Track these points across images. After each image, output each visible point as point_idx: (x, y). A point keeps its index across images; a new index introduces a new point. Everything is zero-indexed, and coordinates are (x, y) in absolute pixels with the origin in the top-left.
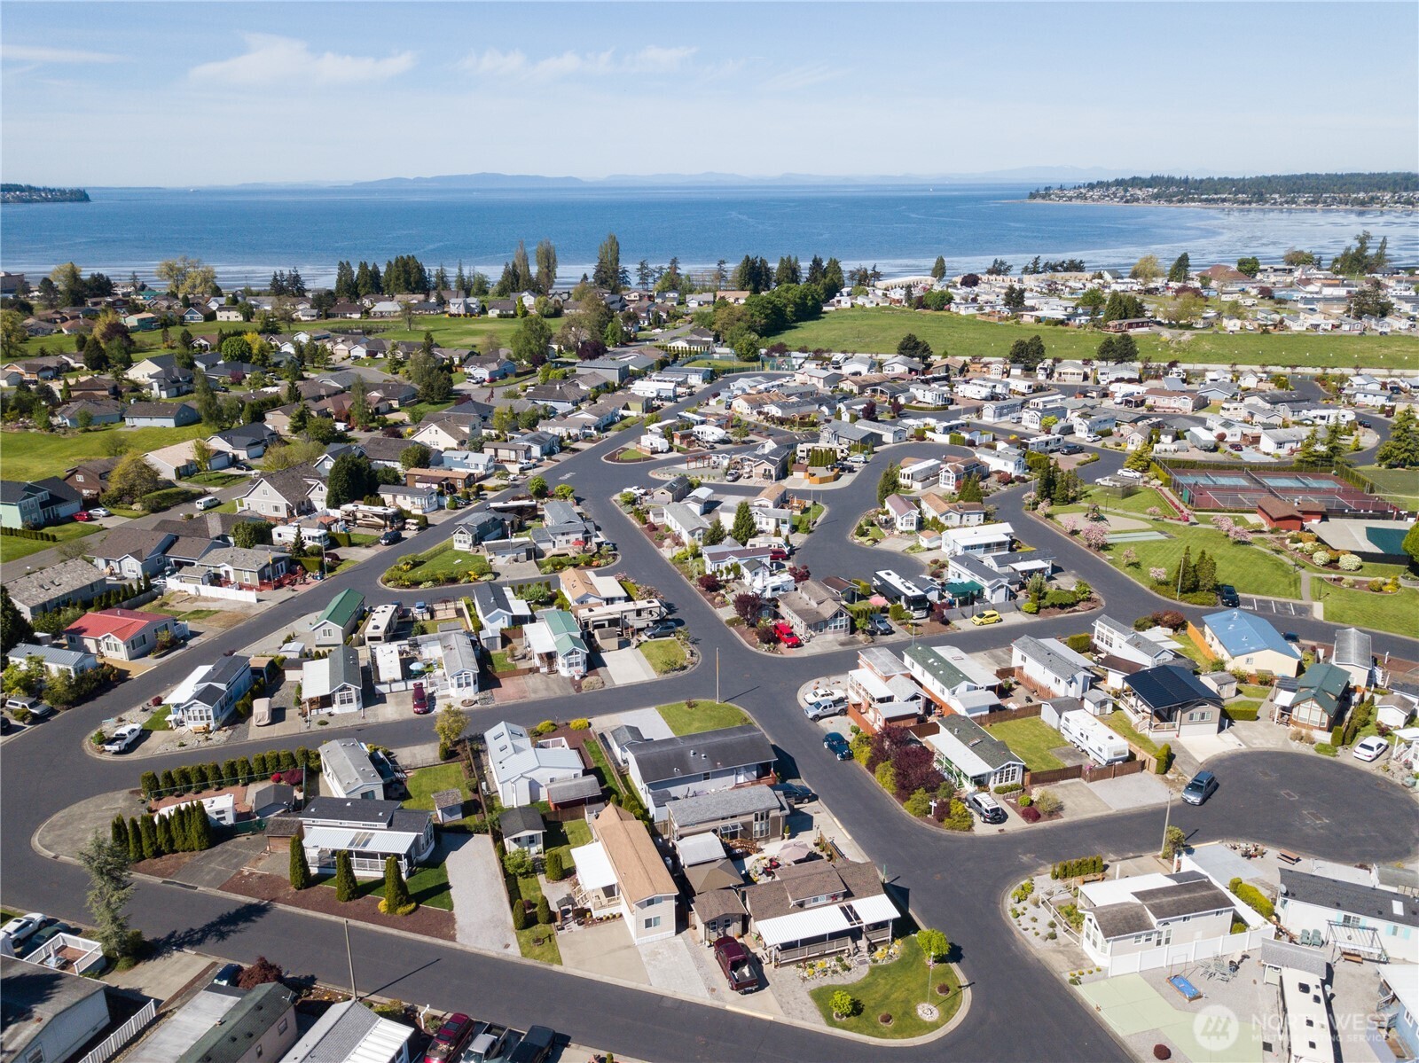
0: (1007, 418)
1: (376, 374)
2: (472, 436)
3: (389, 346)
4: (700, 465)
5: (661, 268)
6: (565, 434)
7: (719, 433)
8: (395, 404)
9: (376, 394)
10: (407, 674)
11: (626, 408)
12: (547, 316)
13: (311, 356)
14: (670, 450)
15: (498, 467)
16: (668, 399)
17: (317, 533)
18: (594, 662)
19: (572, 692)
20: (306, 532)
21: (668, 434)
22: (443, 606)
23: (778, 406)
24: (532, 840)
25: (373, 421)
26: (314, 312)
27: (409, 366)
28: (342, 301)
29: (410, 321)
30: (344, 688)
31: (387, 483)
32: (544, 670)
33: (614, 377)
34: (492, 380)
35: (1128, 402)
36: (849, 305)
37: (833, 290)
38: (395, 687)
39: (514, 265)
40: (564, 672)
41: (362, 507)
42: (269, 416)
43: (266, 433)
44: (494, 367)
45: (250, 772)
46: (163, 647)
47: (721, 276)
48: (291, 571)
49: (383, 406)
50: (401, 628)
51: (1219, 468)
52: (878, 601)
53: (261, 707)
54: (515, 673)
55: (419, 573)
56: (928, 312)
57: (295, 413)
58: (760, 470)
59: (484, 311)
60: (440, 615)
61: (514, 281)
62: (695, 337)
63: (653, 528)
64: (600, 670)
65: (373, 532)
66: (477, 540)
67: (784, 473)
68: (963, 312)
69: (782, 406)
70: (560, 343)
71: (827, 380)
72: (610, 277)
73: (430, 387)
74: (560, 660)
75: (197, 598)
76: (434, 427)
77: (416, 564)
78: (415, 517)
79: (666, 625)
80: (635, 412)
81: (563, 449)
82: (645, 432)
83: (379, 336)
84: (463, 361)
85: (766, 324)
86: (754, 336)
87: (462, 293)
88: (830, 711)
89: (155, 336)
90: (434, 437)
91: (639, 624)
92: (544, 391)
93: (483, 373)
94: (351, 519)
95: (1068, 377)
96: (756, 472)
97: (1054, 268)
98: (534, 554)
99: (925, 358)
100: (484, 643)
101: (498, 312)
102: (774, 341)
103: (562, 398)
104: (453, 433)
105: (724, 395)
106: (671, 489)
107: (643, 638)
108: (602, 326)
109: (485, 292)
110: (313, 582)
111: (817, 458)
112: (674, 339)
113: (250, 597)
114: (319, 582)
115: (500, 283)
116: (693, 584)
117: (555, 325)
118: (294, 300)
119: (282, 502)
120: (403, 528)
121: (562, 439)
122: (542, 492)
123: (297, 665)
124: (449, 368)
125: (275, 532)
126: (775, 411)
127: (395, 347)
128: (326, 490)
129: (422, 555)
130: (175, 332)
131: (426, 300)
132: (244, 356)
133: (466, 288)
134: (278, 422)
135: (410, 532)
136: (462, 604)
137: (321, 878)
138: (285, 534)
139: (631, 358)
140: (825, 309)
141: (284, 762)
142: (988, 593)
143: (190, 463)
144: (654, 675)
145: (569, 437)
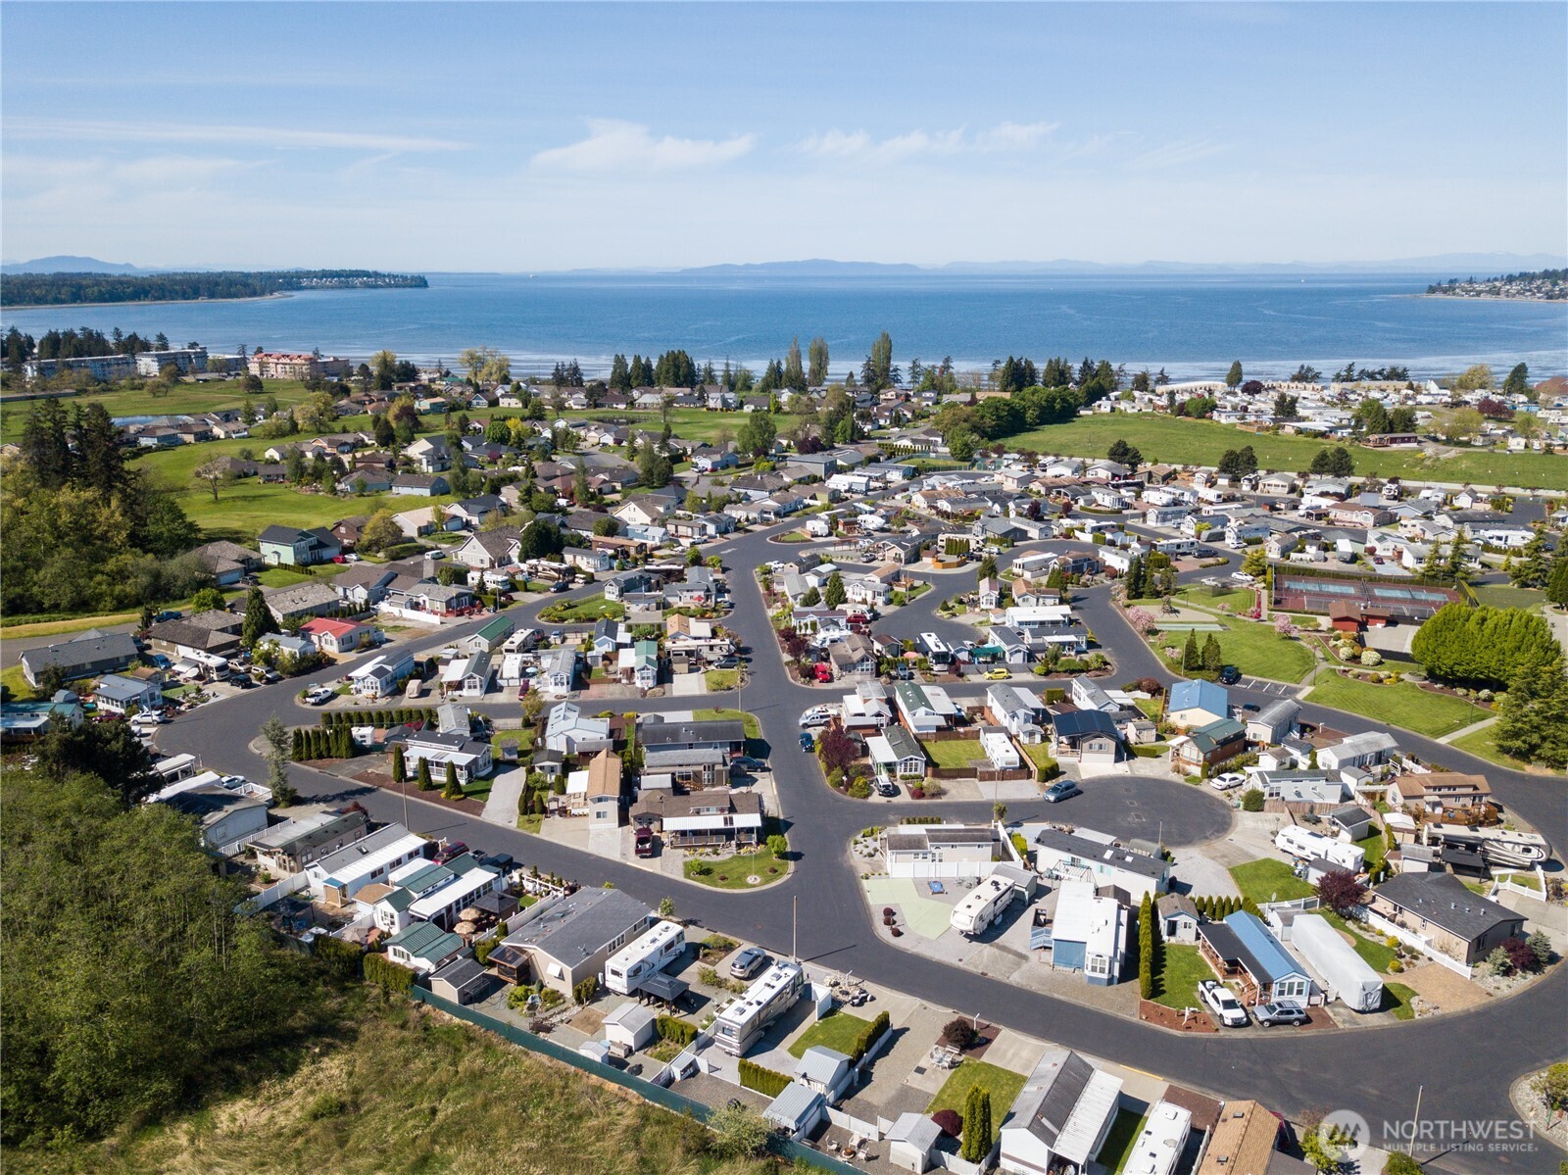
1: (611, 459)
2: (663, 514)
4: (846, 547)
6: (744, 517)
7: (881, 522)
8: (618, 486)
9: (602, 477)
10: (523, 673)
11: (814, 497)
13: (563, 441)
14: (830, 534)
15: (671, 540)
16: (858, 493)
17: (502, 578)
18: (666, 678)
19: (639, 697)
21: (834, 521)
22: (573, 635)
23: (950, 501)
24: (552, 770)
25: (593, 499)
26: (586, 401)
29: (666, 414)
30: (473, 679)
31: (571, 545)
32: (623, 681)
33: (820, 471)
34: (712, 470)
35: (1310, 515)
36: (1108, 409)
38: (512, 682)
40: (639, 683)
41: (544, 562)
42: (504, 490)
43: (498, 504)
44: (717, 458)
45: (392, 720)
46: (364, 646)
48: (473, 605)
49: (606, 488)
50: (530, 645)
51: (1337, 577)
52: (913, 656)
53: (413, 685)
54: (603, 681)
55: (567, 613)
56: (1189, 419)
57: (526, 487)
58: (893, 553)
59: (740, 406)
60: (567, 642)
62: (924, 437)
63: (772, 593)
64: (667, 685)
65: (547, 583)
66: (622, 592)
67: (915, 557)
68: (1223, 421)
69: (953, 502)
71: (1021, 481)
72: (879, 376)
73: (651, 472)
75: (397, 619)
76: (633, 505)
77: (569, 607)
78: (584, 573)
79: (731, 659)
80: (819, 502)
81: (736, 530)
82: (816, 518)
83: (632, 427)
84: (694, 451)
88: (815, 721)
89: (437, 420)
90: (632, 515)
91: (713, 657)
92: (748, 480)
93: (707, 463)
94: (533, 572)
95: (1271, 489)
96: (888, 556)
97: (1372, 376)
98: (662, 606)
99: (1134, 464)
100: (588, 660)
101: (752, 407)
102: (1000, 442)
103: (761, 487)
104: (648, 511)
105: (912, 490)
106: (801, 562)
107: (712, 667)
109: (749, 388)
110: (485, 614)
111: (953, 548)
112: (901, 437)
113: (436, 620)
114: (492, 614)
116: (777, 636)
118: (570, 389)
119: (487, 556)
120: (573, 581)
121: (740, 521)
122: (697, 561)
123: (449, 662)
124: (679, 458)
125: (471, 575)
126: (945, 506)
128: (523, 547)
129: (578, 600)
130: (455, 416)
132: (503, 439)
134: (510, 495)
135: (577, 584)
136: (586, 635)
137: (413, 778)
138: (477, 578)
139: (846, 454)
140: (1080, 412)
141: (414, 716)
142: (1007, 655)
143: (431, 524)
144: (704, 691)
145: (747, 520)
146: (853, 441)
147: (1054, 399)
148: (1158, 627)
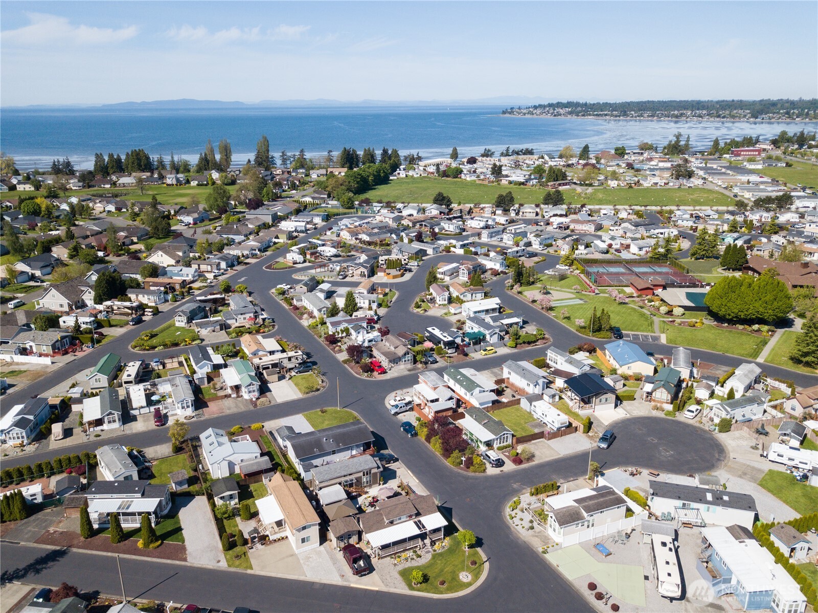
0: (495, 239)
1: (122, 221)
2: (184, 257)
3: (129, 204)
4: (322, 270)
5: (294, 155)
6: (240, 254)
7: (333, 251)
8: (135, 240)
9: (122, 234)
10: (150, 403)
11: (277, 237)
12: (226, 185)
13: (79, 211)
14: (305, 261)
15: (200, 275)
17: (88, 319)
18: (264, 389)
19: (251, 408)
20: (81, 320)
21: (302, 252)
22: (170, 361)
23: (367, 235)
24: (231, 497)
25: (121, 250)
26: (81, 184)
27: (142, 216)
28: (98, 177)
29: (142, 189)
30: (110, 414)
31: (132, 287)
32: (234, 396)
33: (269, 220)
34: (195, 224)
35: (560, 227)
36: (404, 176)
37: (395, 167)
38: (143, 411)
39: (206, 155)
40: (246, 396)
41: (117, 303)
42: (54, 249)
43: (53, 260)
44: (196, 215)
45: (52, 469)
47: (330, 159)
48: (72, 344)
49: (127, 241)
50: (144, 375)
51: (610, 262)
52: (428, 344)
53: (57, 428)
54: (216, 398)
55: (154, 341)
56: (449, 178)
57: (71, 246)
58: (359, 272)
59: (188, 182)
60: (169, 366)
61: (206, 164)
62: (316, 195)
63: (296, 308)
64: (268, 394)
65: (124, 318)
66: (190, 320)
67: (372, 273)
69: (369, 235)
70: (235, 201)
71: (394, 219)
72: (264, 161)
73: (156, 228)
74: (244, 390)
75: (12, 363)
76: (160, 253)
77: (153, 336)
78: (150, 307)
79: (306, 365)
80: (282, 240)
81: (239, 263)
82: (289, 251)
83: (123, 198)
84: (176, 213)
85: (358, 187)
86: (351, 194)
87: (174, 171)
88: (404, 409)
90: (160, 259)
91: (290, 366)
92: (227, 229)
93: (189, 219)
94: (110, 310)
95: (527, 214)
96: (356, 273)
97: (517, 153)
98: (224, 327)
99: (448, 206)
100: (197, 382)
101: (197, 182)
102: (363, 197)
103: (238, 233)
104: (172, 256)
105: (335, 229)
106: (306, 284)
107: (293, 373)
108: (260, 190)
109: (189, 171)
110: (87, 350)
111: (391, 264)
112: (304, 196)
113: (47, 361)
114: (91, 350)
115: (197, 165)
116: (322, 341)
117: (232, 190)
118: (67, 177)
119: (65, 302)
120: (143, 315)
121: (239, 257)
122: (228, 290)
123: (79, 401)
124: (168, 217)
125: (61, 320)
126: (365, 238)
127: (133, 205)
128: (93, 293)
129: (156, 330)
131: (152, 176)
132: (36, 212)
133: (176, 168)
134: (60, 252)
135: (148, 316)
136: (182, 359)
137: (100, 531)
138: (68, 321)
139: (279, 208)
140: (391, 178)
141: (73, 461)
142: (488, 337)
143: (4, 280)
144: (301, 395)
145: (243, 256)
146: (273, 200)
148: (553, 305)
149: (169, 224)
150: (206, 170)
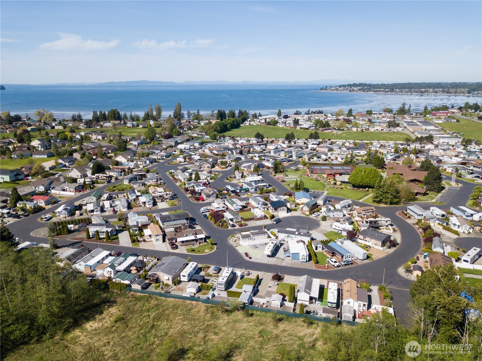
0: (277, 154)
1: (104, 143)
2: (131, 158)
3: (108, 136)
4: (191, 165)
5: (194, 113)
6: (156, 158)
7: (199, 157)
8: (110, 151)
9: (104, 149)
10: (111, 206)
11: (175, 151)
12: (157, 127)
14: (185, 162)
15: (137, 166)
16: (188, 149)
17: (89, 180)
18: (155, 204)
19: (149, 210)
20: (86, 180)
21: (185, 158)
23: (217, 151)
24: (136, 230)
25: (104, 156)
26: (85, 126)
27: (114, 141)
28: (94, 123)
29: (115, 129)
30: (97, 208)
31: (107, 169)
32: (143, 206)
33: (173, 144)
34: (138, 145)
35: (311, 150)
36: (248, 124)
37: (244, 120)
38: (109, 209)
39: (148, 112)
40: (148, 206)
41: (100, 175)
42: (74, 154)
43: (73, 159)
44: (139, 141)
45: (76, 222)
46: (53, 203)
47: (212, 116)
48: (83, 189)
49: (106, 152)
50: (110, 198)
51: (324, 165)
52: (225, 192)
53: (78, 212)
54: (136, 206)
55: (115, 189)
56: (271, 126)
57: (82, 153)
58: (207, 166)
59: (138, 126)
60: (119, 196)
61: (148, 117)
62: (200, 133)
63: (176, 179)
64: (157, 206)
65: (104, 181)
66: (130, 182)
67: (213, 166)
68: (280, 126)
69: (218, 151)
70: (159, 135)
71: (233, 145)
73: (120, 146)
74: (147, 203)
75: (60, 194)
76: (120, 156)
77: (114, 187)
78: (114, 177)
79: (173, 197)
80: (177, 153)
81: (155, 162)
82: (179, 157)
83: (105, 133)
84: (130, 140)
85: (221, 129)
86: (216, 133)
87: (132, 120)
88: (206, 211)
89: (37, 133)
90: (120, 159)
91: (166, 197)
92: (153, 148)
93: (136, 143)
94: (98, 178)
95: (300, 144)
97: (314, 113)
98: (144, 184)
99: (262, 139)
100: (129, 201)
101: (142, 126)
102: (222, 134)
103: (157, 149)
104: (125, 158)
105: (203, 148)
106: (181, 170)
107: (168, 200)
108: (172, 130)
109: (139, 120)
110: (88, 191)
111: (223, 163)
112: (193, 133)
113: (73, 194)
114: (90, 191)
115: (143, 117)
116: (183, 190)
117: (158, 130)
119: (79, 174)
121: (155, 159)
122: (148, 171)
123: (86, 205)
124: (126, 142)
125: (78, 180)
126: (215, 152)
127: (110, 136)
128: (91, 171)
129: (115, 185)
130: (43, 132)
131: (120, 123)
132: (65, 139)
133: (133, 119)
134: (77, 156)
135: (113, 180)
136: (125, 194)
137: (92, 238)
138: (81, 181)
139: (179, 139)
140: (241, 125)
141: (84, 220)
142: (250, 190)
143: (53, 166)
144: (168, 207)
145: (157, 159)
146: (178, 135)
147: (234, 122)
148: (285, 180)
149: (126, 145)
150: (148, 120)
